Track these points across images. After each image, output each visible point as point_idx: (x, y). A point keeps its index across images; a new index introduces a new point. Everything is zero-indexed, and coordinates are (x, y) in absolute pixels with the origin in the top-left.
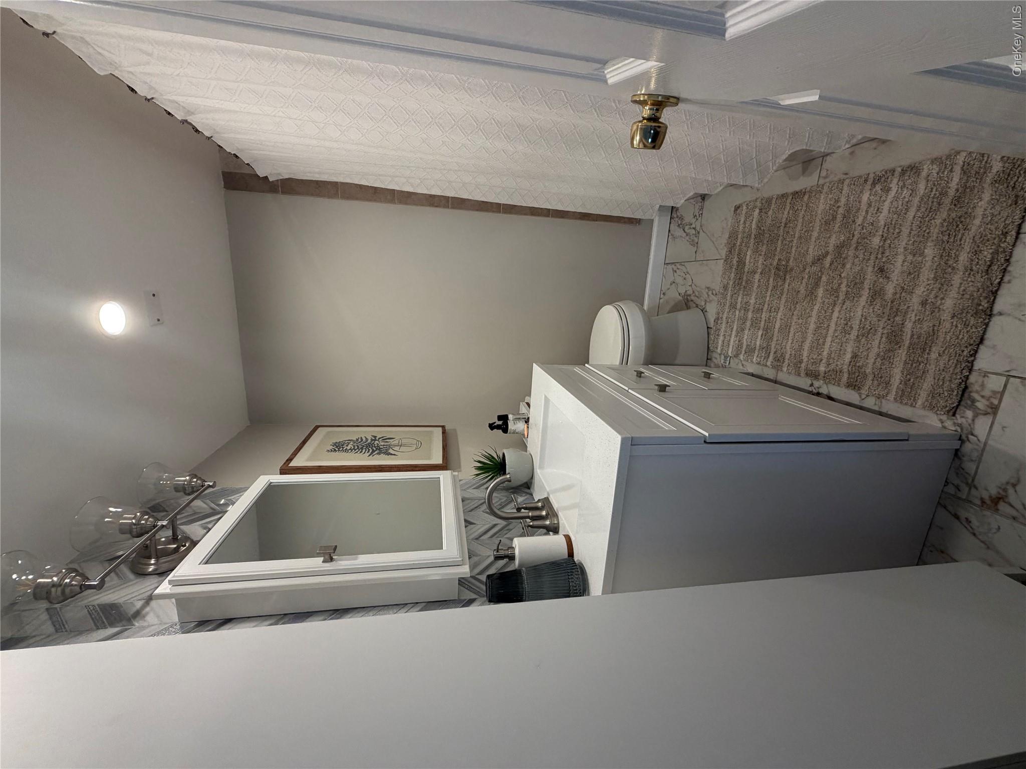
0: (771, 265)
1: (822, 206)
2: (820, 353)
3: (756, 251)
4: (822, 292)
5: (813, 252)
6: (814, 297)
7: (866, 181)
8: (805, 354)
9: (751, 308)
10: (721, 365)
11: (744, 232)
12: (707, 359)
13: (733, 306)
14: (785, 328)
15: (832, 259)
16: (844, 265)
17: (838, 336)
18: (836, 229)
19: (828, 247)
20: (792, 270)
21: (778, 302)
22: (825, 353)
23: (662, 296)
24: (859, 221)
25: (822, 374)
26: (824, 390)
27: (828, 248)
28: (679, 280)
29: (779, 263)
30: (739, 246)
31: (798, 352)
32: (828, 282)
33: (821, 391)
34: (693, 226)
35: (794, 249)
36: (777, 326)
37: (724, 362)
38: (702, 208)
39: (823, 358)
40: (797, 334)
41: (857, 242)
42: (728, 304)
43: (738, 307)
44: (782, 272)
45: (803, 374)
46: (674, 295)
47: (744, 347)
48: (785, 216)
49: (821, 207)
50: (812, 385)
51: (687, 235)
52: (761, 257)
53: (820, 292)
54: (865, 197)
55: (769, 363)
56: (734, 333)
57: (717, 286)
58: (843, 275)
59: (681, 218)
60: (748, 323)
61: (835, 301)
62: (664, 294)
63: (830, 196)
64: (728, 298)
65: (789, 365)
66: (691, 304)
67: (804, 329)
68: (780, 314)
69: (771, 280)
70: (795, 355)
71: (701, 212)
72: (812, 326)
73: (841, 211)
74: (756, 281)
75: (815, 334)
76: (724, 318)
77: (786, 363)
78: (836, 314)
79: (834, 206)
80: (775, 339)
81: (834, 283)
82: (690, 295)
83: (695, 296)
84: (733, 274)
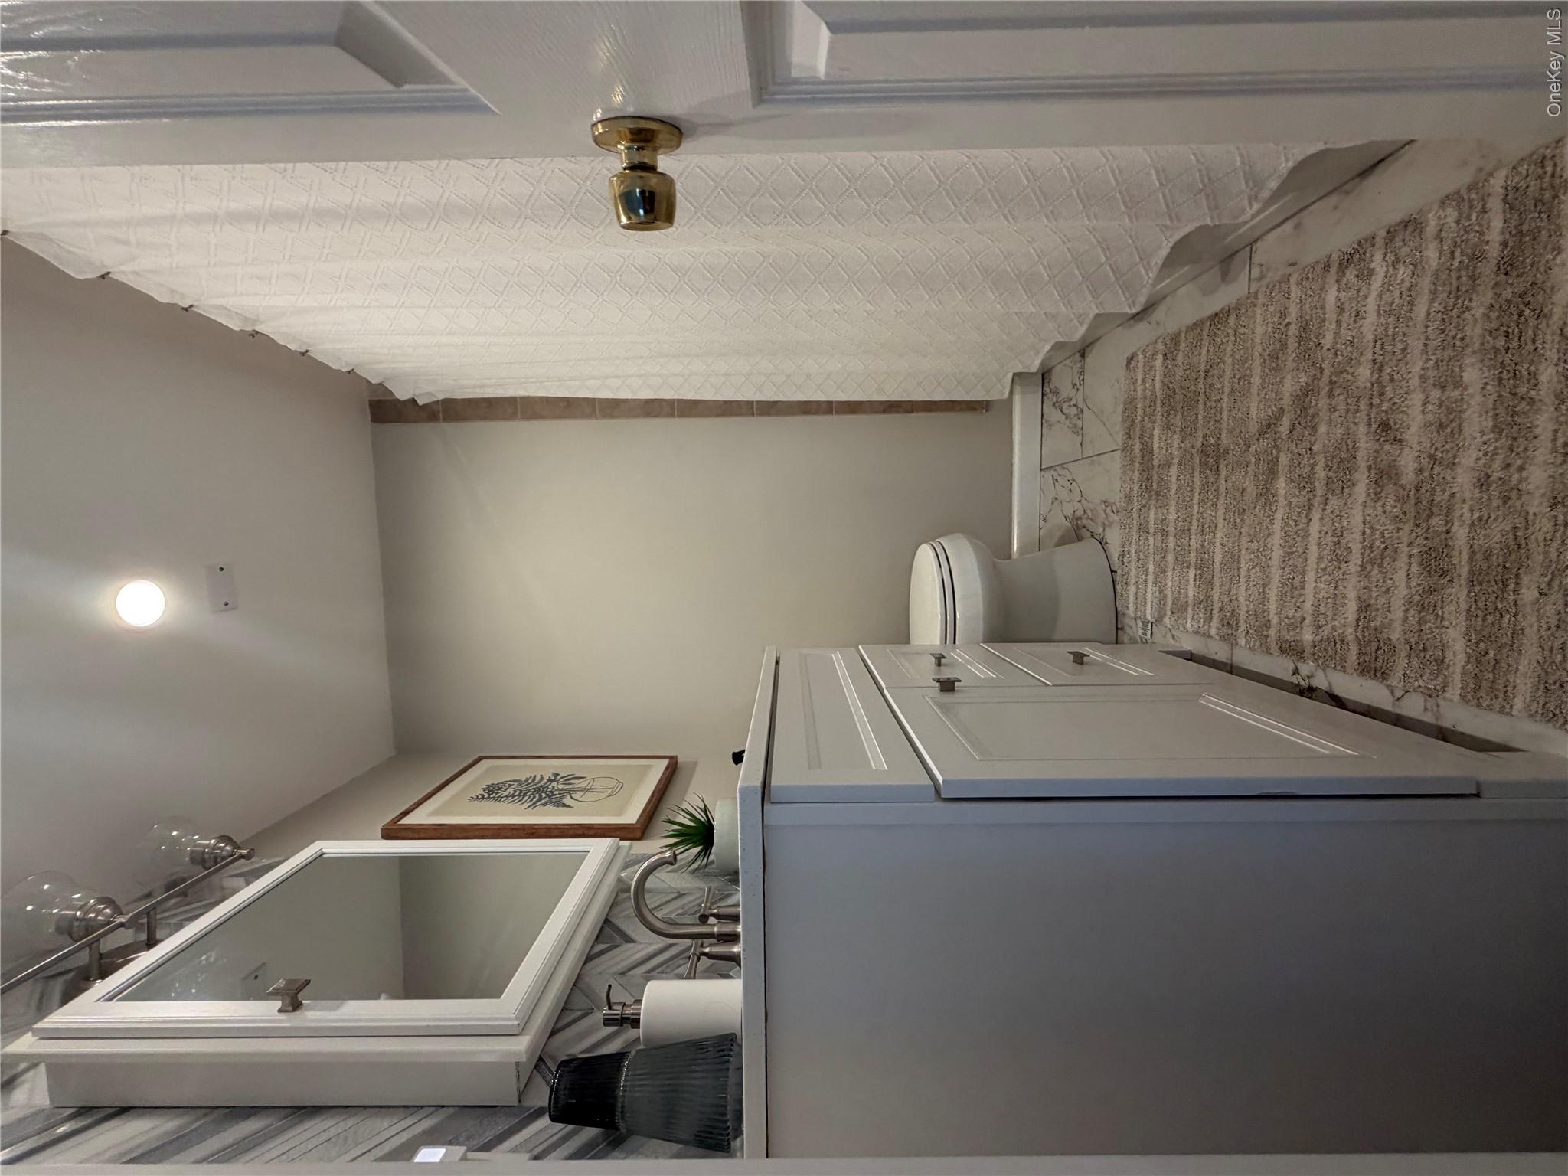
0: (1193, 447)
1: (1259, 327)
2: (1298, 604)
3: (1167, 427)
4: (1284, 485)
5: (1256, 411)
6: (1271, 496)
7: (1327, 267)
8: (1273, 607)
9: (1171, 529)
10: (1138, 638)
11: (1145, 398)
12: (1118, 629)
13: (1143, 529)
14: (1232, 562)
15: (1291, 420)
16: (1314, 428)
17: (1325, 568)
18: (1290, 364)
19: (1281, 399)
20: (1226, 451)
21: (1213, 514)
22: (1308, 606)
23: (1042, 523)
24: (1327, 341)
25: (1308, 649)
26: (1320, 682)
27: (1282, 402)
28: (1063, 494)
29: (1205, 443)
30: (1141, 422)
31: (1261, 606)
32: (1292, 465)
33: (1315, 683)
34: (1073, 402)
35: (1225, 414)
36: (1218, 559)
37: (1143, 634)
38: (1082, 372)
39: (1305, 615)
40: (1253, 570)
41: (1331, 382)
42: (1135, 528)
43: (1151, 530)
44: (1211, 458)
45: (1274, 648)
46: (1059, 522)
47: (1169, 601)
48: (1204, 358)
49: (1259, 330)
50: (1296, 672)
51: (1067, 418)
52: (1175, 436)
53: (1281, 485)
54: (1331, 297)
55: (1213, 632)
56: (1151, 578)
57: (1117, 498)
58: (1315, 448)
59: (1056, 392)
60: (1170, 558)
61: (1309, 500)
62: (1045, 520)
63: (1271, 309)
64: (1135, 515)
65: (1248, 632)
66: (1084, 532)
67: (1264, 560)
68: (1219, 535)
69: (1197, 474)
70: (1255, 612)
71: (1082, 377)
72: (1277, 554)
73: (1293, 330)
74: (1174, 479)
75: (1284, 569)
76: (1133, 552)
77: (1242, 629)
78: (1315, 527)
79: (1280, 324)
80: (1217, 584)
81: (1302, 466)
82: (1080, 518)
83: (1088, 518)
84: (1136, 472)
